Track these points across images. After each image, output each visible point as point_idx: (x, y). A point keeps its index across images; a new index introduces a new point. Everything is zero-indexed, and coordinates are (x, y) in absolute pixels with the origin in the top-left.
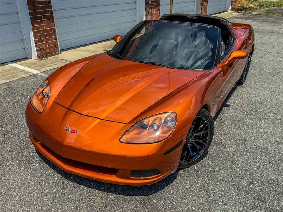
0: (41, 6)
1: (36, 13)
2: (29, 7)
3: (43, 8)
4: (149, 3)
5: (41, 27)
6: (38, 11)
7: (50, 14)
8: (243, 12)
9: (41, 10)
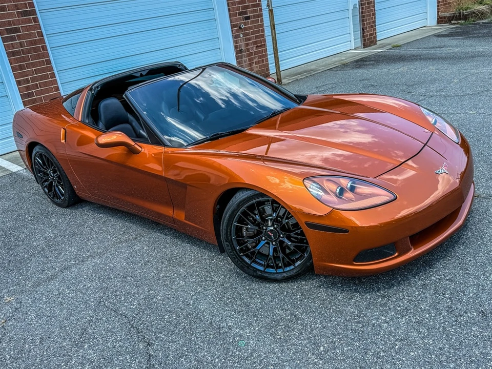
0: (33, 69)
1: (27, 81)
2: (14, 74)
3: (37, 72)
4: (240, 37)
5: (37, 100)
6: (29, 77)
7: (50, 79)
8: (460, 21)
9: (35, 75)
